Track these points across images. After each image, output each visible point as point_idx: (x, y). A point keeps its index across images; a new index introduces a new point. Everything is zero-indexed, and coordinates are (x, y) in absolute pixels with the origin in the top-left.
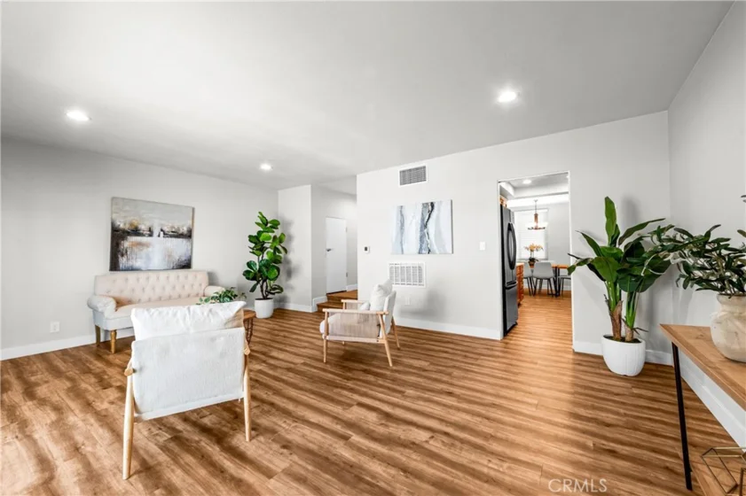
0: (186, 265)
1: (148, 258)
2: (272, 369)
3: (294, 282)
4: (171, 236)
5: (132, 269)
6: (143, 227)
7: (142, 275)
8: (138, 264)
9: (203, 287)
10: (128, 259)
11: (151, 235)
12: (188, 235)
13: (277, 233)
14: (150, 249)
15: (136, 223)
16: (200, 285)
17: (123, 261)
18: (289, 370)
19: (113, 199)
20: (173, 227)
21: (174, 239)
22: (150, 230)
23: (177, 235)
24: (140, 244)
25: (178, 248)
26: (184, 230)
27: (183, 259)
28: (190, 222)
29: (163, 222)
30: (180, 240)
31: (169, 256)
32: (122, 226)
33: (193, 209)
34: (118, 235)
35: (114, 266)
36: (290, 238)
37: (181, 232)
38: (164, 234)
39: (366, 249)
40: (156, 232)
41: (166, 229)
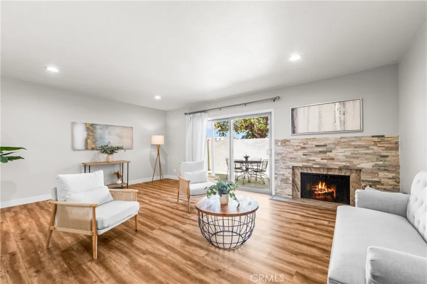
2: (177, 225)
18: (165, 224)
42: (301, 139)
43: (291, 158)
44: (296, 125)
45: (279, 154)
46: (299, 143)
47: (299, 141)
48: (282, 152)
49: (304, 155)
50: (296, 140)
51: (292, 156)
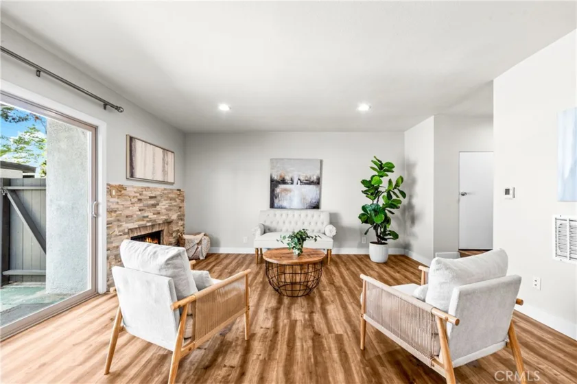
0: (316, 206)
1: (291, 200)
3: (418, 229)
4: (305, 184)
5: (281, 208)
6: (288, 178)
7: (284, 212)
8: (285, 204)
9: (324, 226)
10: (279, 201)
11: (292, 183)
12: (317, 182)
13: (394, 176)
14: (292, 193)
15: (283, 175)
16: (323, 223)
17: (276, 201)
19: (271, 160)
20: (306, 177)
21: (307, 186)
22: (292, 180)
23: (310, 183)
24: (286, 190)
25: (310, 192)
26: (314, 178)
27: (314, 201)
28: (318, 172)
29: (300, 173)
30: (311, 186)
31: (304, 199)
32: (276, 178)
33: (321, 162)
34: (274, 184)
35: (272, 206)
36: (413, 182)
37: (312, 180)
38: (301, 182)
39: (507, 192)
40: (295, 180)
41: (302, 178)
42: (138, 188)
43: (127, 217)
44: (134, 164)
45: (111, 212)
46: (135, 192)
47: (135, 190)
48: (117, 206)
49: (140, 210)
50: (132, 187)
51: (127, 212)
